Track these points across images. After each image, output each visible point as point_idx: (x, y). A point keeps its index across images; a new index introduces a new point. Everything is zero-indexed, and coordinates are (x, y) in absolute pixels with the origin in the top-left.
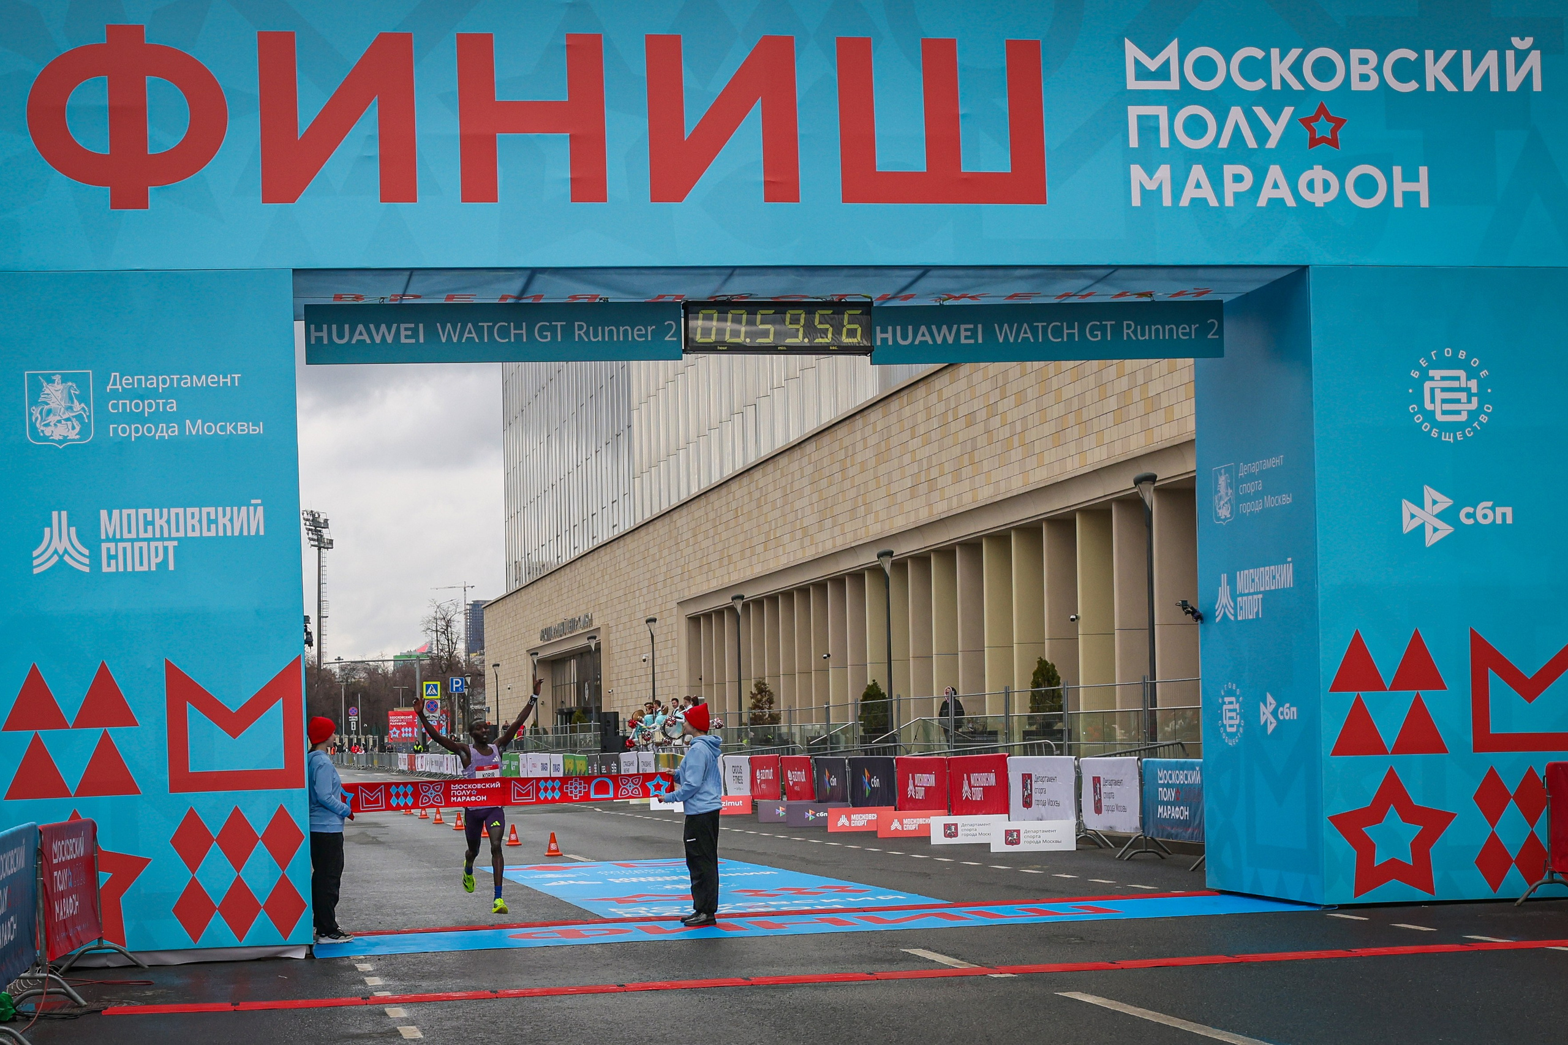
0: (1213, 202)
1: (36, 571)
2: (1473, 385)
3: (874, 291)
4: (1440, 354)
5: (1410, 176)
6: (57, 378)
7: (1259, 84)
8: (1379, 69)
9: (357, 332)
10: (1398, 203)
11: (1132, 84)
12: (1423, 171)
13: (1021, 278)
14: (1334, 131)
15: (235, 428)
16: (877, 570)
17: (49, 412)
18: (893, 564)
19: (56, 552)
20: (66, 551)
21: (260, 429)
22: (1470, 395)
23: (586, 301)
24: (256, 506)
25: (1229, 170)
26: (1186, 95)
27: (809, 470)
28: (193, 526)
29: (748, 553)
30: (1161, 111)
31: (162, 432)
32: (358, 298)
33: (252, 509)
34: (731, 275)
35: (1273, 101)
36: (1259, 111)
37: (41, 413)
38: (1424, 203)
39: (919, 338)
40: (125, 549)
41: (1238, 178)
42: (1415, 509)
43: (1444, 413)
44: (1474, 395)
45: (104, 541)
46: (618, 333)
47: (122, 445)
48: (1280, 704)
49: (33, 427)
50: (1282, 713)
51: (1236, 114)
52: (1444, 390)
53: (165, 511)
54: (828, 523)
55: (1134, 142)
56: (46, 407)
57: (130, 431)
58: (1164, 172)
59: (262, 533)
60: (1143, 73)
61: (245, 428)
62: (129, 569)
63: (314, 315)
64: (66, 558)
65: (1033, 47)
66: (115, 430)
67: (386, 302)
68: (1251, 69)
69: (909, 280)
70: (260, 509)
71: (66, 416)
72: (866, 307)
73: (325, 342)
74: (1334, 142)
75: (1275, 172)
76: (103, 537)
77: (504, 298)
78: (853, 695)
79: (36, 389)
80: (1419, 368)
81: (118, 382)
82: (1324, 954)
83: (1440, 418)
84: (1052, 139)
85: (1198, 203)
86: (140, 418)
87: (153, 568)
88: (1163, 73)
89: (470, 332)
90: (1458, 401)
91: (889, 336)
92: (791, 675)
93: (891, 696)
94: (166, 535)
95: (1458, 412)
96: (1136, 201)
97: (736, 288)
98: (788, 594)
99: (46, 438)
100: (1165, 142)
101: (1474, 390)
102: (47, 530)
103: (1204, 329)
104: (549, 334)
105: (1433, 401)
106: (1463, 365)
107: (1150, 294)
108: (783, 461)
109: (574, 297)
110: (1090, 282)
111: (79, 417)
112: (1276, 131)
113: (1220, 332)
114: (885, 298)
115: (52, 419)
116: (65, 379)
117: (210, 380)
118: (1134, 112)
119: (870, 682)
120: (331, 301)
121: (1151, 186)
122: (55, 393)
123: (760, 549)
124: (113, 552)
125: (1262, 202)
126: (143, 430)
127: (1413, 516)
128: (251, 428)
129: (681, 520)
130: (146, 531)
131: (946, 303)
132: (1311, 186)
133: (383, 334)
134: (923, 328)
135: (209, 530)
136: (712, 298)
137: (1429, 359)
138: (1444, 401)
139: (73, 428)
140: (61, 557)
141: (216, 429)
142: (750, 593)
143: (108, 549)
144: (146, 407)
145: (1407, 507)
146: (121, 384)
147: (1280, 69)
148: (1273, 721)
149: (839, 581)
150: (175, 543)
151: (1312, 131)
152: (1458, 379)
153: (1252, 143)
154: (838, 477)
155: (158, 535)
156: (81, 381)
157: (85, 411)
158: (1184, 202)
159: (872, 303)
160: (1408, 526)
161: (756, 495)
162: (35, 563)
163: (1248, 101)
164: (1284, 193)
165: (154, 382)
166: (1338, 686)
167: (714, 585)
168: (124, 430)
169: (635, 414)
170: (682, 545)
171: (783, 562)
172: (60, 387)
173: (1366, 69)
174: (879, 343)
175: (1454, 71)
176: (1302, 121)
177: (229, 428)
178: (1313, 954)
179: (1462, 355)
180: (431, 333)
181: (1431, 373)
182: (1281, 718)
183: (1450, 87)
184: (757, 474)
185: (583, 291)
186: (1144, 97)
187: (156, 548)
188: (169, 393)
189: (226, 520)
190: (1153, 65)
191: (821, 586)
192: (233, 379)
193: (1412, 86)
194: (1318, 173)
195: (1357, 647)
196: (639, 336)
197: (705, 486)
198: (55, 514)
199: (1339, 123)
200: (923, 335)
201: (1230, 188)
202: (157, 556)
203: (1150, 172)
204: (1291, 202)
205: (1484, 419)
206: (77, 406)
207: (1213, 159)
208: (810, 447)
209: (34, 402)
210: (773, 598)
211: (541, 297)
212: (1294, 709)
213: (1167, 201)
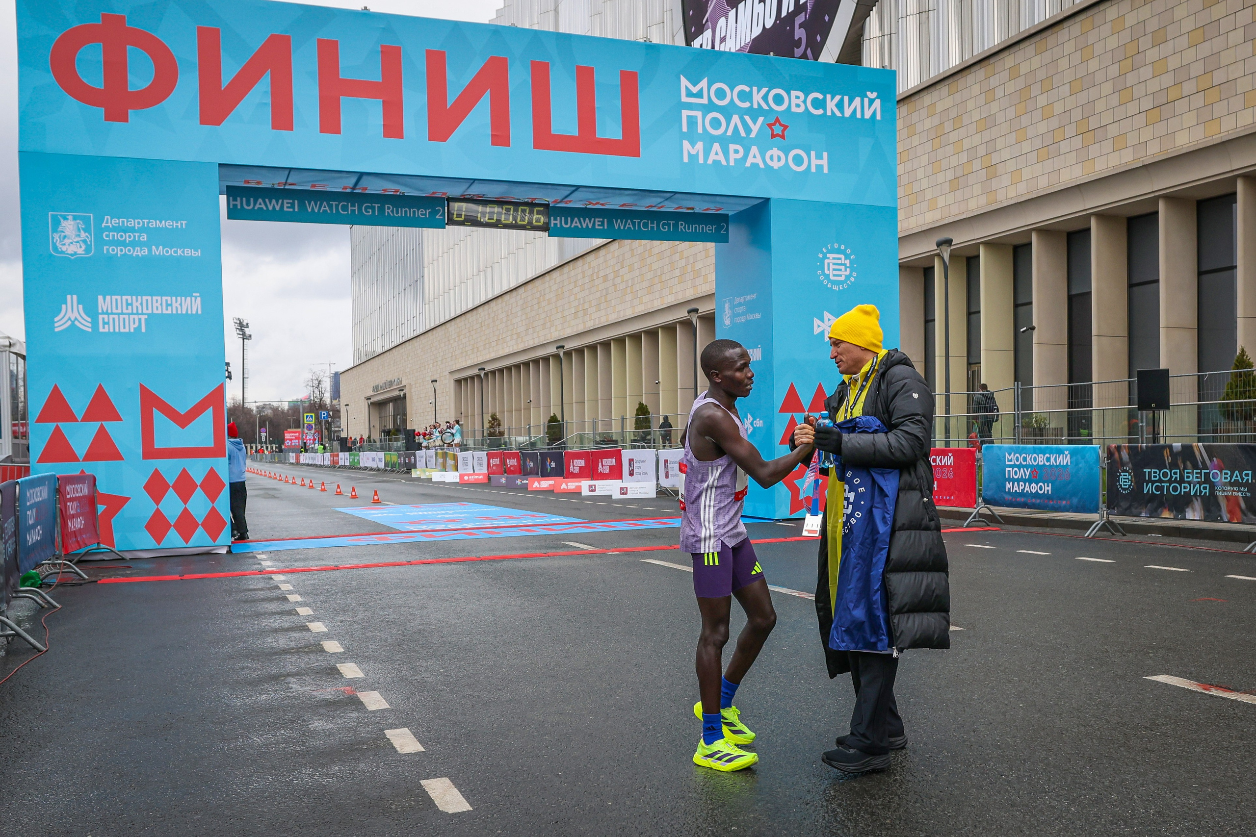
0: (724, 163)
1: (57, 330)
2: (848, 262)
3: (549, 198)
4: (832, 246)
5: (819, 157)
6: (70, 217)
7: (747, 105)
8: (805, 102)
9: (258, 202)
10: (813, 170)
11: (684, 99)
12: (825, 154)
13: (627, 195)
14: (783, 131)
15: (183, 252)
16: (556, 356)
17: (65, 237)
18: (565, 353)
19: (69, 319)
20: (76, 319)
21: (199, 253)
22: (846, 268)
23: (392, 193)
24: (196, 297)
25: (732, 147)
26: (710, 107)
27: (520, 302)
28: (157, 307)
29: (487, 346)
30: (699, 114)
31: (137, 252)
32: (259, 183)
33: (193, 298)
34: (473, 182)
35: (754, 113)
36: (747, 118)
37: (60, 237)
38: (826, 171)
39: (574, 224)
40: (114, 319)
41: (736, 152)
42: (820, 323)
43: (834, 275)
44: (848, 267)
45: (101, 314)
46: (410, 212)
47: (111, 259)
48: (754, 419)
49: (54, 245)
50: (755, 424)
51: (736, 119)
52: (834, 264)
53: (139, 297)
54: (531, 331)
55: (685, 129)
56: (63, 234)
57: (119, 251)
58: (700, 145)
59: (200, 312)
60: (690, 94)
61: (189, 252)
62: (117, 330)
63: (232, 192)
64: (76, 323)
65: (634, 75)
66: (108, 250)
67: (276, 187)
68: (743, 96)
69: (568, 192)
70: (199, 299)
71: (76, 240)
72: (547, 206)
73: (239, 207)
74: (783, 137)
75: (754, 150)
76: (100, 311)
77: (345, 188)
78: (543, 420)
79: (56, 223)
80: (822, 252)
81: (109, 222)
82: (774, 540)
83: (832, 278)
84: (644, 123)
85: (717, 163)
86: (124, 244)
87: (132, 330)
88: (699, 95)
89: (325, 207)
90: (840, 270)
91: (558, 222)
92: (510, 411)
93: (563, 421)
94: (140, 312)
95: (841, 276)
96: (686, 160)
97: (475, 191)
98: (509, 369)
99: (63, 252)
100: (700, 130)
101: (848, 265)
102: (64, 306)
103: (719, 228)
104: (370, 210)
105: (829, 269)
106: (843, 252)
107: (693, 209)
108: (507, 297)
109: (385, 190)
110: (662, 200)
111: (85, 241)
112: (755, 129)
113: (727, 230)
114: (556, 202)
115: (67, 241)
116: (75, 218)
117: (168, 224)
118: (685, 113)
119: (552, 415)
120: (242, 184)
121: (693, 152)
122: (69, 226)
123: (494, 344)
124: (106, 320)
125: (748, 165)
126: (125, 250)
127: (819, 326)
128: (193, 252)
129: (451, 327)
130: (127, 309)
131: (588, 207)
132: (772, 158)
133: (273, 205)
134: (576, 219)
135: (167, 309)
136: (462, 196)
137: (827, 248)
138: (834, 270)
139: (81, 247)
140: (73, 322)
141: (171, 252)
142: (488, 368)
143: (103, 319)
144: (128, 237)
145: (816, 322)
146: (111, 223)
147: (757, 97)
148: (751, 428)
149: (536, 362)
150: (146, 317)
151: (773, 130)
152: (840, 259)
153: (743, 134)
154: (536, 307)
155: (135, 311)
156: (86, 220)
157: (88, 238)
158: (710, 162)
159: (549, 204)
160: (817, 331)
161: (492, 315)
162: (56, 325)
163: (742, 113)
164: (759, 160)
165: (132, 223)
166: (783, 410)
167: (469, 363)
168: (113, 250)
169: (426, 270)
170: (452, 341)
171: (507, 351)
172: (72, 223)
173: (799, 101)
174: (552, 225)
175: (840, 106)
176: (768, 125)
177: (179, 252)
178: (768, 540)
179: (843, 247)
180: (302, 206)
181: (828, 255)
182: (755, 426)
183: (838, 114)
184: (493, 304)
185: (391, 188)
186: (689, 106)
187: (134, 319)
188: (142, 230)
189: (178, 305)
190: (695, 90)
191: (526, 364)
192: (182, 224)
193: (820, 112)
194: (775, 152)
195: (792, 391)
196: (422, 215)
197: (464, 310)
198: (69, 297)
199: (786, 127)
200: (576, 223)
201: (733, 156)
202: (134, 323)
203: (693, 144)
204: (762, 166)
205: (852, 279)
206: (83, 235)
207: (724, 142)
208: (521, 290)
209: (55, 230)
210: (501, 371)
211: (366, 189)
212: (761, 421)
213: (701, 161)
